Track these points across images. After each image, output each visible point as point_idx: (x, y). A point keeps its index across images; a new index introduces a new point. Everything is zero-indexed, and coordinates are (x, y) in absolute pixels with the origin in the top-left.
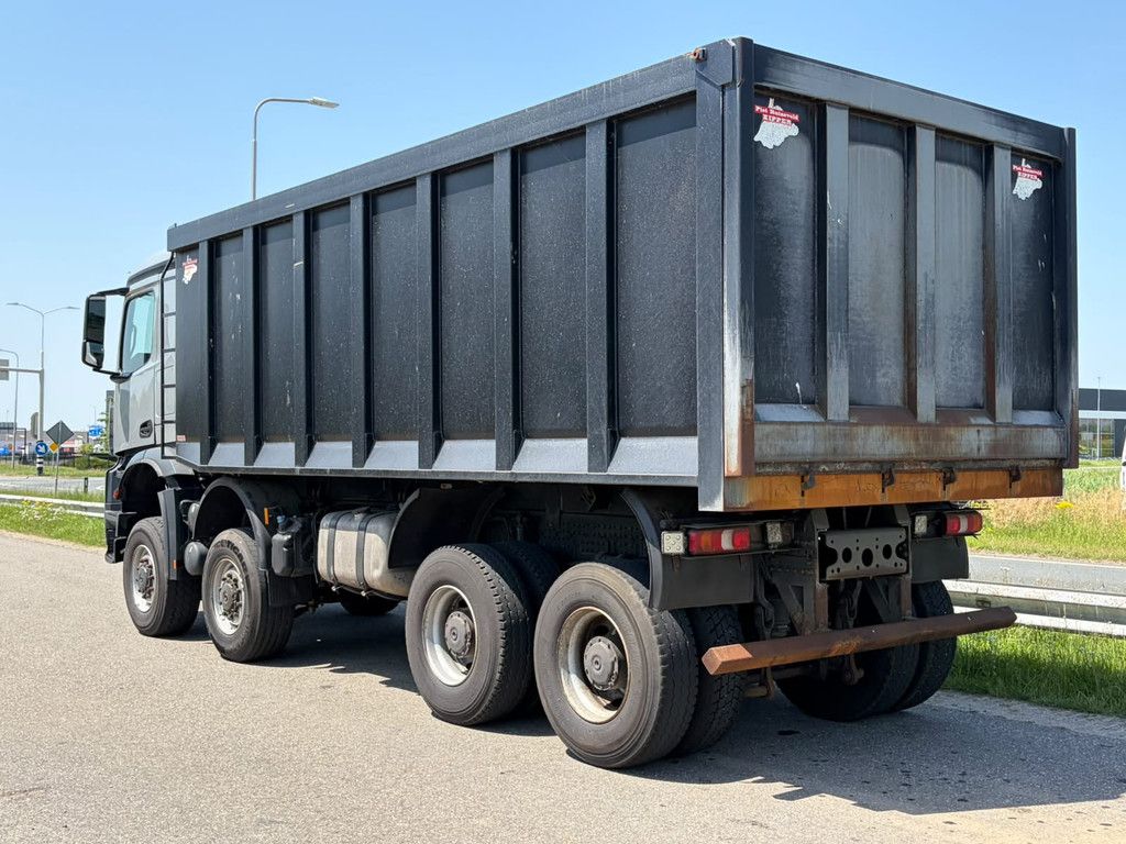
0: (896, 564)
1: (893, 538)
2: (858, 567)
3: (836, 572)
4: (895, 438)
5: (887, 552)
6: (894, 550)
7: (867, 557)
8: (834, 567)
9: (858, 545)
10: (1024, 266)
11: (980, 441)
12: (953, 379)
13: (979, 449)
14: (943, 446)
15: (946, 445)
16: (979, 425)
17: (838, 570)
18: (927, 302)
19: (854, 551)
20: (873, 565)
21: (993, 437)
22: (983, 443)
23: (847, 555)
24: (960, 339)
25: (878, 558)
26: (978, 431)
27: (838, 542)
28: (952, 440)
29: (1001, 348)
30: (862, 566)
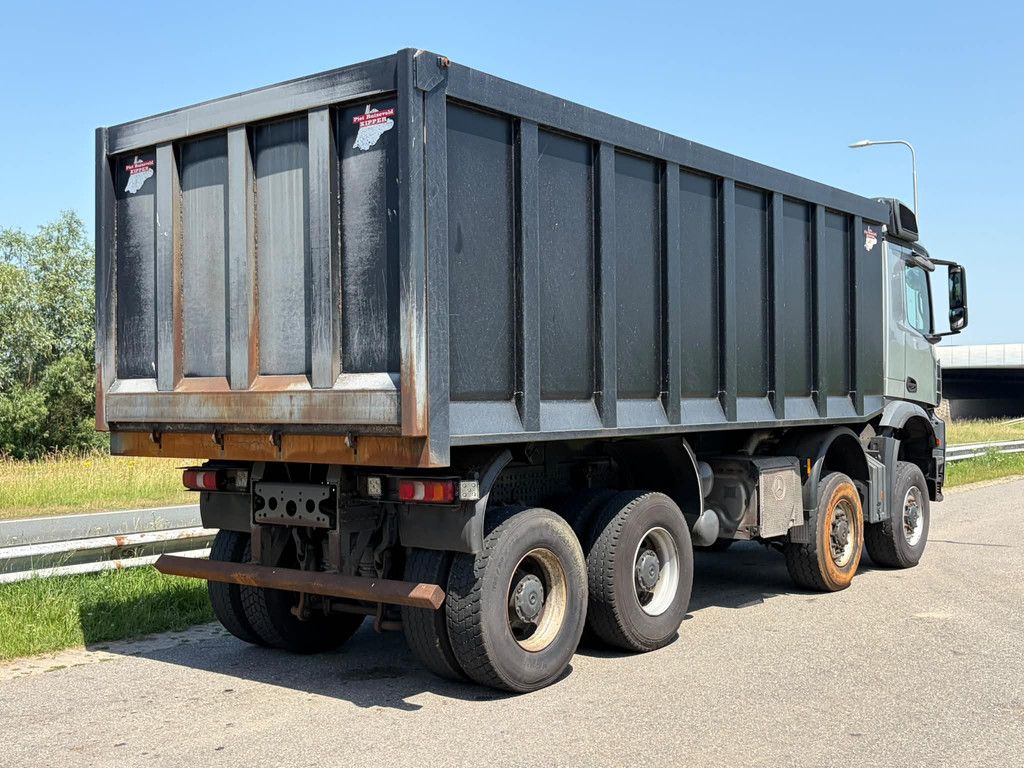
0: (318, 519)
1: (319, 494)
2: (282, 516)
3: (262, 517)
4: (210, 404)
5: (310, 506)
6: (317, 506)
7: (291, 508)
8: (262, 512)
9: (283, 496)
10: (367, 221)
11: (292, 405)
12: (285, 348)
13: (291, 414)
14: (254, 413)
15: (257, 410)
16: (290, 392)
17: (265, 515)
18: (239, 283)
19: (279, 501)
20: (296, 516)
21: (308, 402)
22: (295, 408)
23: (273, 504)
24: (291, 308)
25: (301, 509)
26: (291, 397)
27: (267, 491)
28: (262, 405)
29: (317, 314)
30: (286, 515)
